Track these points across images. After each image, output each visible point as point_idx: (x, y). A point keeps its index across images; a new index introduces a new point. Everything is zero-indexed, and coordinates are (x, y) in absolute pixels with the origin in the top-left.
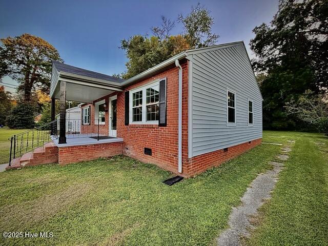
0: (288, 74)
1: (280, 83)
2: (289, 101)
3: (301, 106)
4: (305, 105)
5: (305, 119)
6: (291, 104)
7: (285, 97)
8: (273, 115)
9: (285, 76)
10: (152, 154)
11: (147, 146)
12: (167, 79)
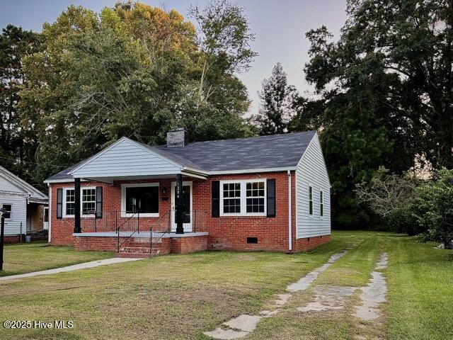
0: (359, 137)
1: (349, 150)
2: (360, 182)
3: (374, 190)
4: (379, 189)
5: (378, 211)
6: (363, 186)
7: (355, 173)
8: (340, 203)
9: (355, 140)
10: (259, 242)
11: (251, 235)
12: (275, 180)
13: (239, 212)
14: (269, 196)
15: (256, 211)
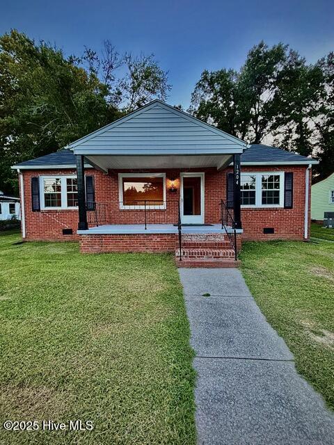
10: (275, 232)
11: (267, 226)
12: (292, 173)
13: (254, 204)
14: (287, 189)
15: (270, 202)
